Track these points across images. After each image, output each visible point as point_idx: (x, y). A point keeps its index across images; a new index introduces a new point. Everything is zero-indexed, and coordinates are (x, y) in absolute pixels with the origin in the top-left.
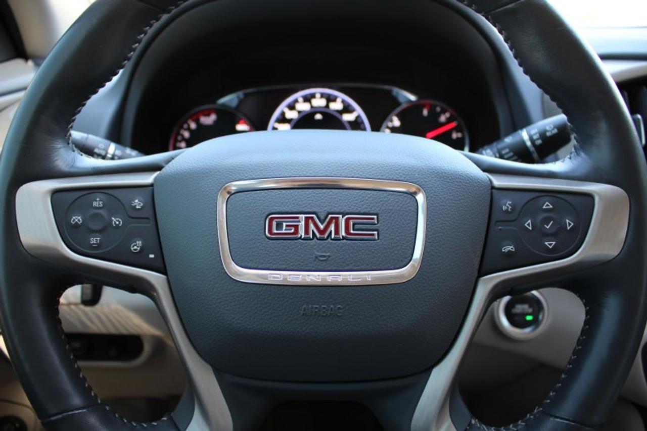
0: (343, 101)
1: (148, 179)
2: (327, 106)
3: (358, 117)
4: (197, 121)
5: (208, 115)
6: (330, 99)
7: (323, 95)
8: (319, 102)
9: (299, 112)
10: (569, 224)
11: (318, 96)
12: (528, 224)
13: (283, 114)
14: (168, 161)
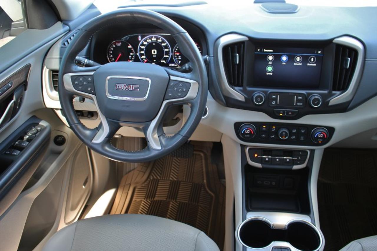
0: (162, 39)
1: (92, 73)
2: (157, 41)
3: (167, 44)
4: (115, 45)
5: (119, 43)
6: (158, 38)
7: (155, 37)
8: (154, 39)
9: (148, 42)
10: (184, 90)
11: (154, 37)
12: (176, 89)
13: (143, 43)
14: (97, 68)
